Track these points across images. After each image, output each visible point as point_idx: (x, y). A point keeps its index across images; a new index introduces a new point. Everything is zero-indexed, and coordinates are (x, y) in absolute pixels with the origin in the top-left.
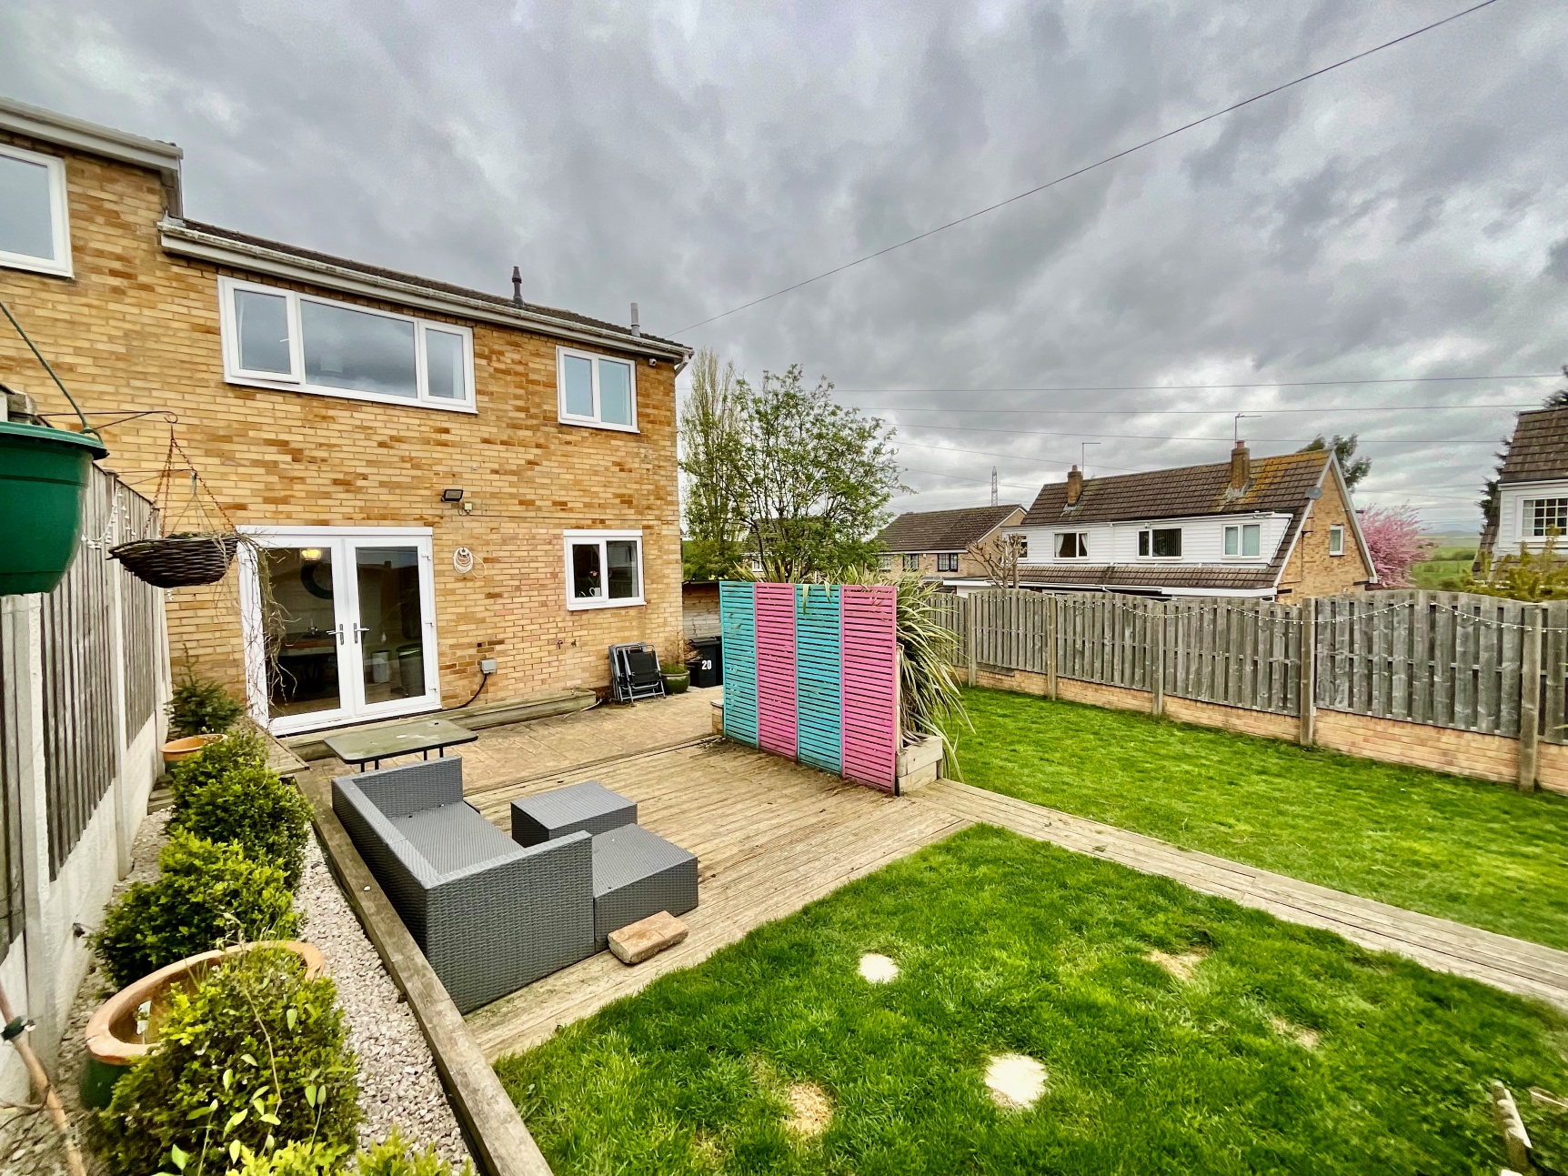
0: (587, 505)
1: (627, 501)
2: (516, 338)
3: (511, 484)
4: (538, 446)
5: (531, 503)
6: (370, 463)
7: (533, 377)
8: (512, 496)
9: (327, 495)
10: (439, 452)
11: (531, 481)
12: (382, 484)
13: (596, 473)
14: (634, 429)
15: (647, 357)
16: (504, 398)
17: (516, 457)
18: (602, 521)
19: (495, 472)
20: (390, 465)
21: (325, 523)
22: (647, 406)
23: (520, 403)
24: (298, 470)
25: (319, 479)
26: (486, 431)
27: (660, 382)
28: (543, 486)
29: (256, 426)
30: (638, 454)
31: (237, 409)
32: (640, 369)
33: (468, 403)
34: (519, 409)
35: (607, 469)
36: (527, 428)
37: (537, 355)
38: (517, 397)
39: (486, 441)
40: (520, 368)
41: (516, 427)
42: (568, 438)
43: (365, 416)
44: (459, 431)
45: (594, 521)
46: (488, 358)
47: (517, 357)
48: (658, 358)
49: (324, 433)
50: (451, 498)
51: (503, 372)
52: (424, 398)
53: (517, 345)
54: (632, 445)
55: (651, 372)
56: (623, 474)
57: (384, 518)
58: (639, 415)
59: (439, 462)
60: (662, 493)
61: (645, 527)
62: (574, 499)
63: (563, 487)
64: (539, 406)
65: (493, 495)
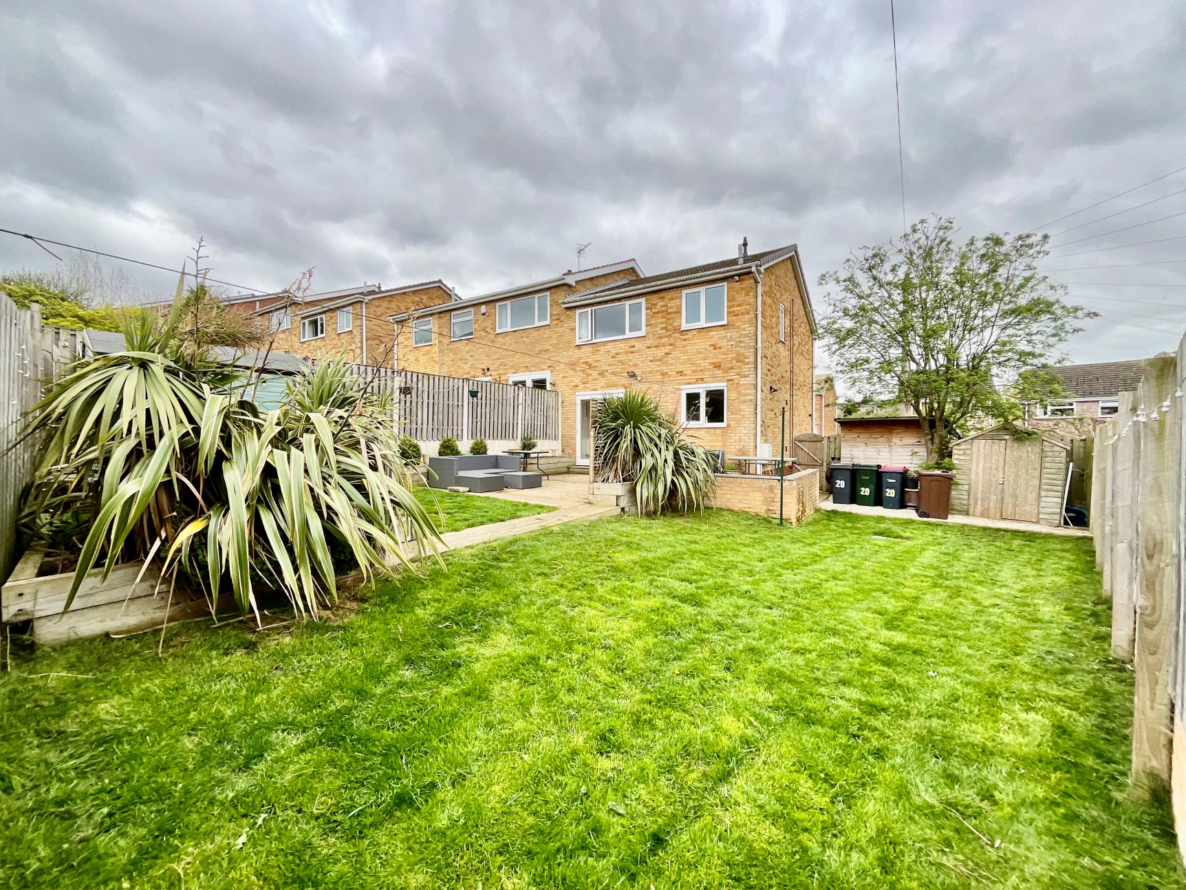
0: (693, 371)
1: (717, 366)
2: (662, 294)
3: (658, 366)
4: (671, 345)
5: (667, 373)
6: (609, 365)
7: (669, 311)
8: (658, 371)
9: (597, 379)
10: (631, 356)
11: (666, 362)
12: (612, 373)
13: (699, 353)
14: (725, 322)
15: (732, 277)
16: (656, 325)
17: (660, 352)
18: (702, 379)
19: (651, 361)
20: (615, 365)
21: (596, 390)
22: (733, 306)
23: (663, 326)
24: (590, 372)
25: (595, 374)
26: (649, 343)
27: (742, 289)
28: (672, 364)
29: (581, 358)
30: (725, 337)
31: (578, 353)
32: (730, 285)
33: (642, 333)
34: (662, 329)
35: (706, 349)
36: (666, 337)
37: (672, 299)
38: (662, 323)
39: (648, 347)
40: (664, 309)
41: (661, 338)
42: (685, 337)
43: (608, 347)
44: (639, 345)
45: (697, 380)
46: (651, 309)
47: (663, 303)
48: (739, 275)
49: (597, 357)
50: (633, 375)
51: (658, 313)
52: (628, 334)
53: (663, 298)
54: (722, 332)
55: (737, 285)
56: (716, 351)
57: (612, 386)
58: (728, 313)
59: (630, 360)
60: (741, 358)
61: (728, 381)
62: (688, 369)
63: (682, 364)
64: (671, 324)
65: (650, 372)
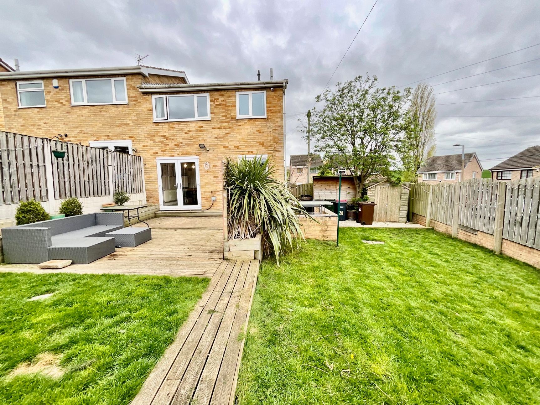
0: (246, 147)
1: (262, 144)
2: (222, 93)
3: (221, 141)
4: (230, 128)
5: (227, 147)
6: (183, 139)
7: (228, 105)
8: (221, 145)
9: (173, 149)
10: (200, 134)
11: (227, 140)
12: (186, 144)
13: (250, 135)
14: (265, 116)
15: (270, 88)
16: (219, 113)
17: (222, 132)
18: (252, 152)
19: (216, 138)
20: (188, 139)
21: (173, 156)
22: (270, 107)
23: (224, 114)
24: (167, 142)
25: (171, 144)
26: (214, 125)
27: (276, 96)
28: (231, 141)
29: (159, 132)
30: (266, 126)
31: (155, 128)
32: (268, 93)
33: (208, 117)
34: (223, 116)
35: (254, 133)
36: (226, 122)
37: (229, 97)
38: (223, 112)
39: (213, 128)
40: (224, 103)
41: (222, 122)
42: (240, 123)
43: (182, 125)
44: (206, 126)
45: (249, 152)
46: (214, 102)
47: (222, 99)
48: (274, 87)
49: (173, 132)
50: (203, 147)
51: (220, 105)
52: (197, 118)
53: (223, 95)
54: (264, 123)
55: (272, 94)
56: (260, 134)
57: (186, 154)
58: (267, 111)
59: (200, 136)
60: (276, 140)
61: (268, 154)
62: (242, 145)
63: (238, 141)
64: (230, 114)
65: (215, 145)
